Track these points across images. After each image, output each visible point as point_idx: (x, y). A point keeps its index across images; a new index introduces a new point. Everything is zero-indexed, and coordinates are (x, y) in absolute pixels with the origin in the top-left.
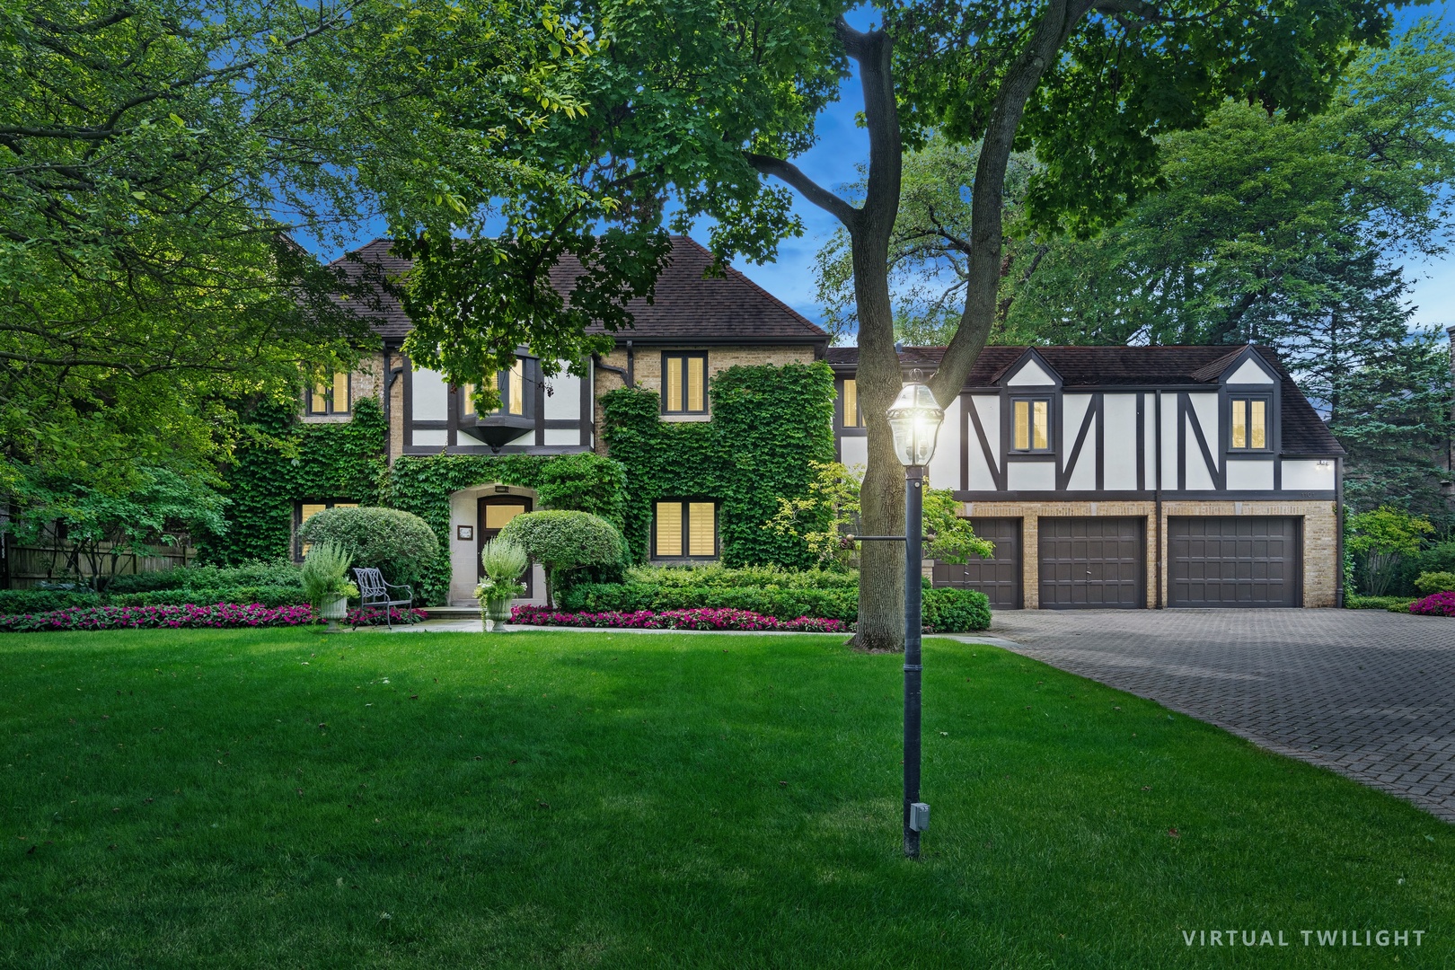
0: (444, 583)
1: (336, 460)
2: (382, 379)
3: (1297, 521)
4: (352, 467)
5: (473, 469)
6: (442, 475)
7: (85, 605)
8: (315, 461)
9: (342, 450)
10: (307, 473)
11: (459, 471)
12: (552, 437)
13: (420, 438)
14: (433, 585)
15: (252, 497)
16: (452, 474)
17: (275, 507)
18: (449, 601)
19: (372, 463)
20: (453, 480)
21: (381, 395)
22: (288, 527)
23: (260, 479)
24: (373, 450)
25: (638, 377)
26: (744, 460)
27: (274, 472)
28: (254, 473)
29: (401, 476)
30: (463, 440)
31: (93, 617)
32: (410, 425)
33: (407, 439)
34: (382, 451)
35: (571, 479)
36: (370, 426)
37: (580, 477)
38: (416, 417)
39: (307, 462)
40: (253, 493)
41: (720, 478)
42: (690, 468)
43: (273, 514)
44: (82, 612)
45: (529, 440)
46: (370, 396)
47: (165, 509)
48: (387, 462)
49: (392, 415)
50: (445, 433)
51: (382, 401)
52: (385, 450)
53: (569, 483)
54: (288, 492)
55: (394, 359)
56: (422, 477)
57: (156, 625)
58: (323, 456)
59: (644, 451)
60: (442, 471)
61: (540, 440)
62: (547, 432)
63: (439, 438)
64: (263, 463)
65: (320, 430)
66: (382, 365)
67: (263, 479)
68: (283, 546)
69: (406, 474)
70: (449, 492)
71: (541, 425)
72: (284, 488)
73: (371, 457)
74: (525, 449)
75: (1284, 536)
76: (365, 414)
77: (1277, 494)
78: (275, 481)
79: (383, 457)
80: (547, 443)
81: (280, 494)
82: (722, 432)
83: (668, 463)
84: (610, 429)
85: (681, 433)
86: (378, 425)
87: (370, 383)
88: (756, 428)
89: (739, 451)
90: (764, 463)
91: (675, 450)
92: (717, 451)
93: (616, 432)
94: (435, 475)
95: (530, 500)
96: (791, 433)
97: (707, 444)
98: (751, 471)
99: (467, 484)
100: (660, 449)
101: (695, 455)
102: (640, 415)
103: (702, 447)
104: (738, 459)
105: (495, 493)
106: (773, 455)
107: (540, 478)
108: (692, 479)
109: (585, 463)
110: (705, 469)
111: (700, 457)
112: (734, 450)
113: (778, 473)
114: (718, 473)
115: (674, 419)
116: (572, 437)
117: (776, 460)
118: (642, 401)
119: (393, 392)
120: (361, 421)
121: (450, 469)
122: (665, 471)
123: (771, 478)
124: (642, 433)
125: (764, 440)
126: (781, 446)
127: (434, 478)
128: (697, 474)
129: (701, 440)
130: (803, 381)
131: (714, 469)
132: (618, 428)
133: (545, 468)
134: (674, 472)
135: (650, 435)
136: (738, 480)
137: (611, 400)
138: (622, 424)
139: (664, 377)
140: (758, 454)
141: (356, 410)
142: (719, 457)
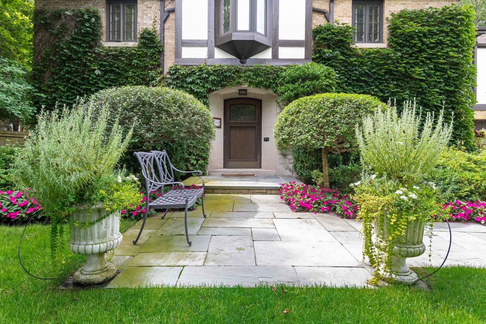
0: (205, 159)
1: (126, 71)
2: (158, 17)
4: (138, 76)
5: (228, 74)
6: (204, 79)
8: (112, 71)
9: (130, 65)
10: (106, 80)
11: (218, 76)
12: (285, 53)
13: (188, 53)
14: (197, 160)
15: (68, 96)
16: (212, 78)
18: (207, 172)
19: (152, 73)
20: (213, 82)
21: (158, 27)
23: (72, 84)
24: (152, 65)
25: (335, 16)
26: (418, 72)
27: (83, 79)
28: (69, 79)
29: (174, 79)
30: (219, 54)
32: (180, 43)
33: (178, 54)
34: (159, 66)
36: (150, 48)
38: (185, 36)
39: (105, 72)
40: (67, 94)
41: (397, 86)
42: (376, 79)
45: (267, 55)
46: (150, 28)
48: (162, 73)
49: (166, 41)
50: (205, 49)
51: (158, 32)
52: (160, 65)
53: (308, 83)
55: (167, 3)
56: (189, 80)
58: (117, 68)
59: (343, 65)
60: (204, 75)
61: (275, 55)
62: (281, 49)
64: (75, 72)
65: (115, 51)
66: (158, 7)
67: (75, 84)
69: (178, 78)
70: (210, 91)
71: (277, 44)
73: (151, 69)
74: (264, 60)
76: (147, 39)
78: (84, 85)
79: (159, 70)
80: (281, 56)
82: (399, 54)
83: (361, 75)
84: (319, 51)
85: (370, 54)
86: (156, 47)
87: (150, 20)
88: (424, 51)
89: (412, 67)
90: (429, 75)
91: (367, 66)
92: (397, 67)
93: (324, 53)
94: (199, 78)
95: (260, 101)
96: (451, 54)
97: (390, 62)
98: (422, 80)
99: (223, 86)
100: (355, 65)
101: (380, 69)
102: (341, 41)
103: (385, 64)
104: (414, 72)
105: (238, 96)
106: (436, 69)
107: (279, 81)
108: (377, 87)
109: (319, 69)
110: (386, 80)
111: (383, 71)
112: (408, 66)
113: (440, 82)
114: (395, 83)
115: (359, 46)
116: (299, 53)
117: (438, 73)
118: (343, 32)
119: (167, 25)
120: (144, 43)
121: (210, 74)
122: (359, 80)
123: (435, 86)
124: (343, 54)
125: (430, 59)
126: (442, 64)
127: (199, 81)
128: (380, 84)
129: (384, 59)
130: (459, 17)
131: (393, 80)
132: (326, 50)
133: (284, 74)
134: (365, 82)
135: (349, 55)
136: (411, 87)
137: (320, 32)
138: (329, 47)
139: (353, 17)
140: (426, 68)
141: (142, 37)
142: (397, 71)
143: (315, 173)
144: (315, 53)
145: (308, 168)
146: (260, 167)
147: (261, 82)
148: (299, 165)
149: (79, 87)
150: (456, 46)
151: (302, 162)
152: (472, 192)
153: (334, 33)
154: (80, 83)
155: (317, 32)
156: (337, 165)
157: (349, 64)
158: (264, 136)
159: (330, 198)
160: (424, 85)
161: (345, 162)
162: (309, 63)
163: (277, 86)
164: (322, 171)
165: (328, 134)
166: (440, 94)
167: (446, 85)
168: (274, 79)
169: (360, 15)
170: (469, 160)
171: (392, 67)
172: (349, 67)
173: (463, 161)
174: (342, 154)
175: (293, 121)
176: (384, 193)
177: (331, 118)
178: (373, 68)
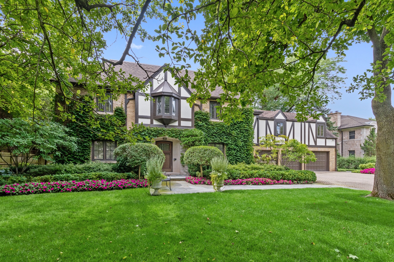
2: (124, 102)
3: (328, 153)
5: (160, 132)
6: (149, 133)
7: (20, 182)
11: (156, 132)
12: (183, 123)
13: (141, 121)
17: (86, 142)
20: (153, 135)
21: (124, 106)
22: (90, 149)
23: (80, 132)
25: (203, 108)
26: (234, 133)
28: (78, 130)
30: (155, 123)
31: (28, 188)
32: (138, 117)
33: (137, 121)
35: (194, 136)
36: (121, 116)
37: (197, 136)
38: (140, 114)
41: (227, 138)
42: (219, 135)
43: (85, 144)
44: (19, 186)
45: (176, 124)
46: (120, 106)
47: (56, 141)
49: (127, 113)
50: (149, 120)
51: (124, 109)
52: (125, 125)
53: (193, 138)
54: (91, 137)
55: (128, 95)
56: (143, 134)
57: (59, 191)
59: (206, 129)
61: (179, 124)
62: (182, 122)
63: (148, 122)
66: (124, 97)
67: (81, 132)
68: (89, 155)
71: (180, 119)
72: (90, 135)
74: (175, 126)
75: (325, 155)
76: (119, 112)
77: (326, 146)
78: (86, 133)
80: (182, 125)
81: (88, 138)
83: (213, 133)
84: (197, 122)
85: (216, 124)
86: (124, 116)
87: (120, 102)
88: (236, 124)
89: (232, 131)
90: (238, 134)
91: (215, 129)
92: (226, 130)
93: (199, 123)
94: (147, 133)
95: (172, 142)
96: (245, 126)
97: (224, 128)
98: (235, 136)
99: (158, 136)
100: (211, 129)
101: (220, 131)
102: (206, 119)
103: (222, 129)
104: (232, 133)
105: (162, 140)
106: (240, 132)
107: (181, 136)
108: (219, 138)
109: (197, 132)
110: (223, 135)
111: (222, 132)
112: (231, 130)
113: (242, 137)
114: (226, 136)
115: (213, 120)
116: (189, 124)
117: (241, 133)
118: (206, 114)
119: (128, 106)
120: (117, 114)
121: (152, 132)
122: (212, 135)
123: (240, 138)
124: (206, 124)
125: (238, 128)
126: (242, 130)
127: (147, 134)
128: (221, 137)
129: (222, 127)
130: (248, 112)
131: (225, 135)
132: (199, 122)
133: (184, 133)
134: (215, 136)
135: (209, 125)
136: (231, 139)
137: (197, 114)
138: (201, 121)
139: (210, 108)
140: (237, 131)
141: (116, 111)
142: (227, 132)
143: (197, 173)
144: (195, 123)
145: (194, 171)
146: (172, 172)
147: (174, 136)
148: (191, 170)
149: (83, 134)
150: (247, 123)
151: (192, 169)
152: (243, 177)
153: (202, 115)
154: (84, 132)
155: (196, 114)
156: (205, 170)
157: (209, 128)
158: (174, 157)
159: (204, 180)
160: (236, 138)
161: (208, 168)
162: (193, 129)
163: (181, 138)
164: (200, 172)
165: (203, 160)
166: (242, 142)
167: (244, 138)
168: (180, 134)
169: (213, 108)
170: (246, 167)
171: (224, 130)
172: (209, 130)
173: (244, 167)
174: (207, 166)
175: (192, 155)
176: (216, 174)
177: (204, 155)
178: (218, 130)
